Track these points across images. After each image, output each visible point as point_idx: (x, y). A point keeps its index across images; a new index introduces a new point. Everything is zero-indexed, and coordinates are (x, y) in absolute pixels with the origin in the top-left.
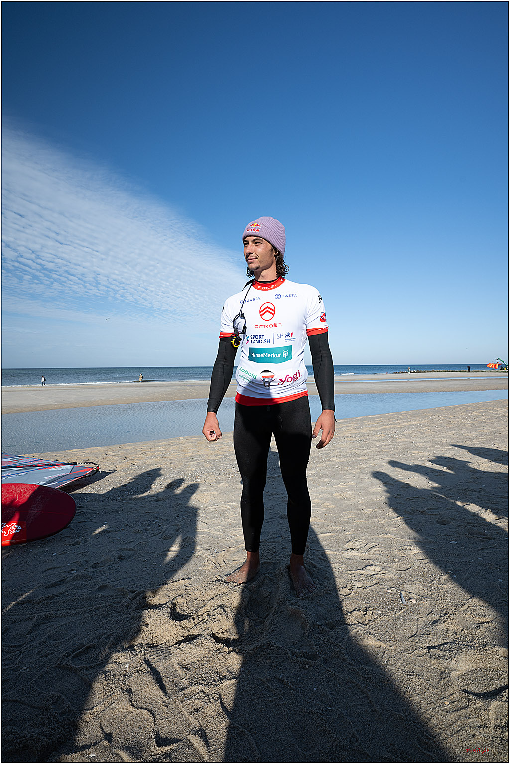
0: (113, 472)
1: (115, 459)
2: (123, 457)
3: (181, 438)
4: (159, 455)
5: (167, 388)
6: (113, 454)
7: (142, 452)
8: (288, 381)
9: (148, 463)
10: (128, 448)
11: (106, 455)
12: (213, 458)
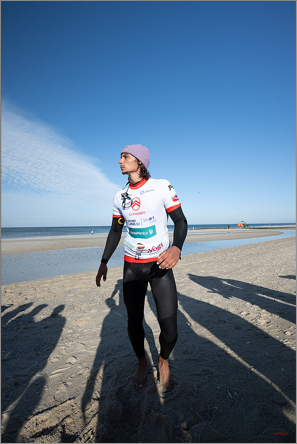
0: (10, 306)
1: (12, 295)
2: (19, 293)
3: (61, 276)
4: (46, 290)
5: (51, 241)
6: (11, 291)
7: (33, 288)
8: (154, 250)
9: (37, 297)
10: (22, 285)
11: (5, 292)
12: (85, 290)
